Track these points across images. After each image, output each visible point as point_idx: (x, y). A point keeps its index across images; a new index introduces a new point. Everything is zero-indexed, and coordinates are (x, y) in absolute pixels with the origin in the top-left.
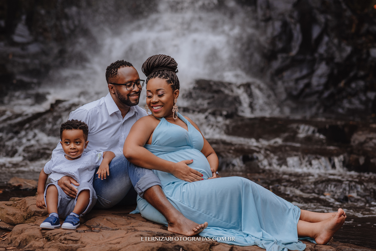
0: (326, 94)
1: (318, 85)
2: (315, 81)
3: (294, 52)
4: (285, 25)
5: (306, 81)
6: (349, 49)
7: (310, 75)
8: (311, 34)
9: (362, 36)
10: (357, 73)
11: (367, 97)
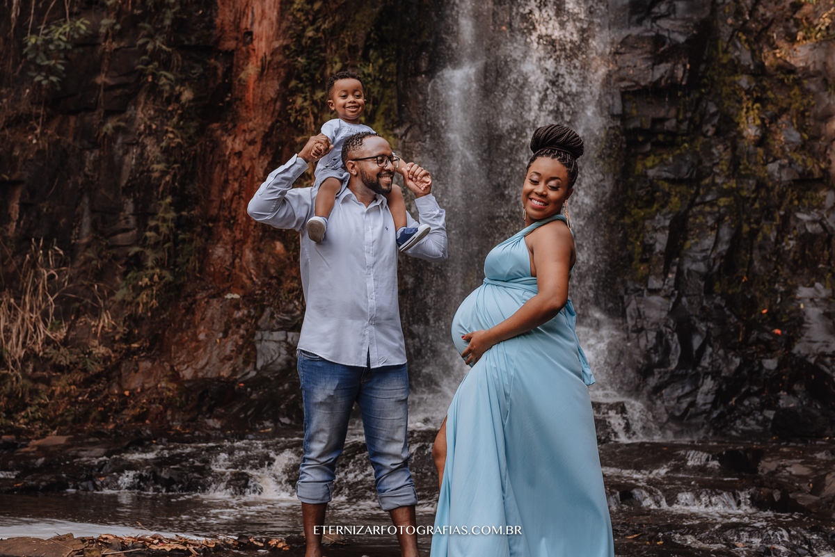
0: (715, 415)
1: (704, 404)
2: (700, 399)
3: (673, 366)
4: (660, 335)
5: (689, 399)
6: (737, 361)
7: (693, 392)
8: (691, 345)
9: (751, 345)
10: (749, 389)
11: (765, 417)
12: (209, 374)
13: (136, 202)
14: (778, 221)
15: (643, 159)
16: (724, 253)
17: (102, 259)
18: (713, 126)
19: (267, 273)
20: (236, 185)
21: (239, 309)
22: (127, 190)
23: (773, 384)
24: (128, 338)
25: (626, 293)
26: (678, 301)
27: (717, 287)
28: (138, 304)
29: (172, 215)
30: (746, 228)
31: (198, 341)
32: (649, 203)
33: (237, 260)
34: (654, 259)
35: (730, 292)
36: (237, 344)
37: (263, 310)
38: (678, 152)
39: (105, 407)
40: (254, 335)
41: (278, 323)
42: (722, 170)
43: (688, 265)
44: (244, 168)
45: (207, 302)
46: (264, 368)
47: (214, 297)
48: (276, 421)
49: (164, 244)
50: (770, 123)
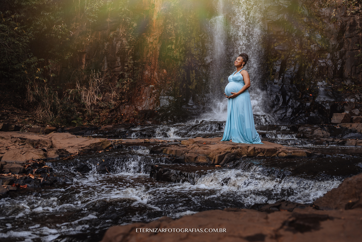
0: (292, 119)
1: (289, 116)
2: (288, 114)
3: (280, 105)
4: (277, 96)
5: (284, 114)
6: (299, 103)
7: (286, 112)
8: (286, 99)
9: (303, 99)
10: (302, 111)
11: (306, 119)
12: (147, 109)
13: (121, 58)
14: (313, 62)
15: (274, 44)
16: (297, 72)
17: (111, 75)
18: (295, 33)
19: (161, 79)
20: (151, 52)
21: (154, 90)
22: (118, 55)
23: (309, 110)
24: (121, 99)
25: (268, 84)
26: (283, 86)
27: (294, 82)
28: (123, 89)
29: (132, 62)
30: (303, 65)
31: (142, 99)
32: (275, 57)
33: (152, 75)
34: (276, 74)
35: (298, 83)
36: (154, 100)
37: (161, 90)
38: (284, 41)
39: (117, 119)
40: (159, 97)
41: (166, 93)
42: (297, 47)
43: (286, 76)
44: (153, 47)
45: (145, 88)
46: (163, 107)
47: (146, 86)
48: (167, 121)
49: (130, 71)
50: (312, 32)
